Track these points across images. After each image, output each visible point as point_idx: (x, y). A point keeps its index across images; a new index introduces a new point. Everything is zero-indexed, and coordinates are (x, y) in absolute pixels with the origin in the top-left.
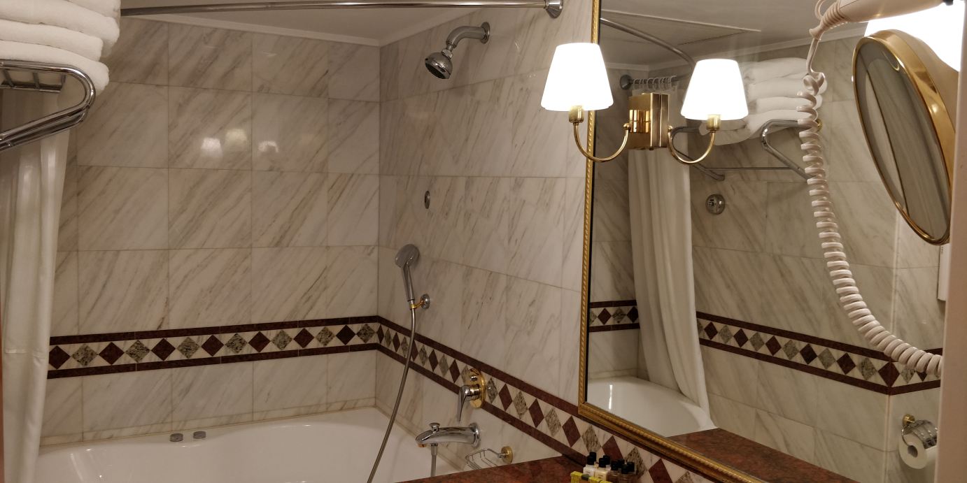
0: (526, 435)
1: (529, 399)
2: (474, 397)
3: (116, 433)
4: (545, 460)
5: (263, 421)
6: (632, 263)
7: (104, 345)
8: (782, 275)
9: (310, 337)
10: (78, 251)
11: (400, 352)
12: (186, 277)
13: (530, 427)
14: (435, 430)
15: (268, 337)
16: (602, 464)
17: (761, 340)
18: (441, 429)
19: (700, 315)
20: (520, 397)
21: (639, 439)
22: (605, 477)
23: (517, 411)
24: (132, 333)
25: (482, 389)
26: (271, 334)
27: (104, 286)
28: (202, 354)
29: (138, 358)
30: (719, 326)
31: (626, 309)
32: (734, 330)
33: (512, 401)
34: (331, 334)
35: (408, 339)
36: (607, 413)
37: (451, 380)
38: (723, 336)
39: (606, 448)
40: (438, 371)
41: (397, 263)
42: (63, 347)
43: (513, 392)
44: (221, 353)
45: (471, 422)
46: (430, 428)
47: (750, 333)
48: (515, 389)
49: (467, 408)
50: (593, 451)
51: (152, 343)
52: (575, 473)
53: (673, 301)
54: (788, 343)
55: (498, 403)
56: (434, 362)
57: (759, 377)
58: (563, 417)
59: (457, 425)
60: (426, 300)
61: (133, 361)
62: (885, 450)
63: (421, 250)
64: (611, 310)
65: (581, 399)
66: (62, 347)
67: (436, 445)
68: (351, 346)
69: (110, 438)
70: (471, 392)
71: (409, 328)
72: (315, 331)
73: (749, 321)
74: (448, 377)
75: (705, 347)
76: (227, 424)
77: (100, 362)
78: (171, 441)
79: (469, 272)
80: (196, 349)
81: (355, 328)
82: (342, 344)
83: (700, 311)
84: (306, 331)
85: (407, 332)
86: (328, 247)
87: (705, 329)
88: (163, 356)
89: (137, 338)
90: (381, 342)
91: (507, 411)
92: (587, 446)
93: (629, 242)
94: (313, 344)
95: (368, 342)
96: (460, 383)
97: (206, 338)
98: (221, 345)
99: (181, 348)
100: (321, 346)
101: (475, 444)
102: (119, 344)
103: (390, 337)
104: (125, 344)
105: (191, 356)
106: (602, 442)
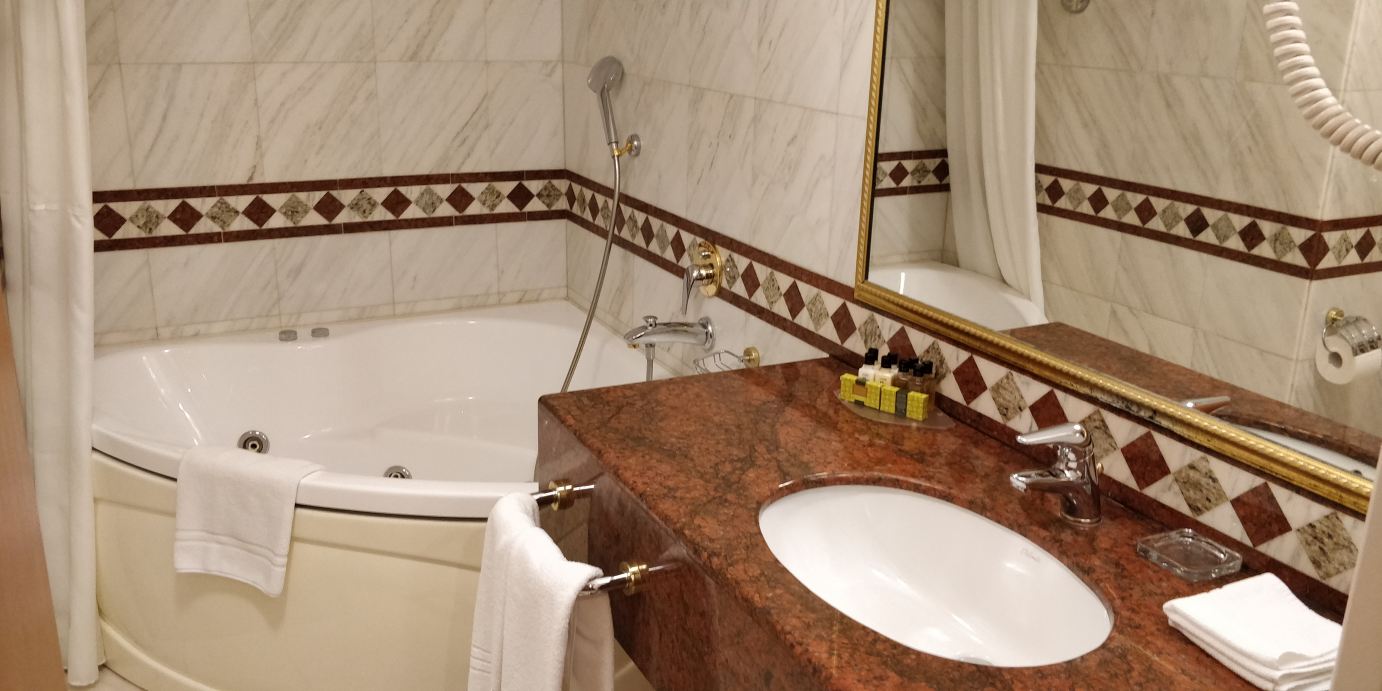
0: (779, 331)
1: (784, 281)
2: (705, 281)
3: (202, 328)
4: (806, 361)
5: (409, 315)
6: (944, 92)
7: (174, 204)
8: (1169, 105)
9: (469, 199)
10: (120, 64)
11: (600, 221)
12: (283, 104)
13: (785, 319)
14: (651, 325)
15: (408, 196)
16: (887, 363)
17: (1128, 204)
18: (660, 324)
19: (1040, 169)
20: (772, 279)
21: (942, 329)
22: (889, 381)
23: (767, 298)
24: (212, 188)
25: (716, 270)
26: (412, 192)
27: (164, 118)
28: (315, 219)
29: (224, 224)
30: (1066, 184)
31: (932, 164)
32: (1090, 189)
33: (759, 285)
34: (499, 195)
35: (610, 202)
36: (897, 295)
37: (674, 260)
38: (1071, 198)
39: (892, 342)
40: (654, 247)
41: (590, 86)
42: (115, 206)
43: (762, 271)
44: (342, 218)
45: (702, 316)
46: (644, 323)
47: (1111, 194)
48: (764, 267)
49: (696, 296)
50: (873, 347)
51: (242, 202)
52: (847, 377)
53: (1002, 147)
54: (1167, 208)
55: (739, 288)
56: (648, 233)
57: (1119, 257)
58: (832, 303)
59: (681, 319)
60: (636, 143)
61: (216, 228)
62: (1294, 357)
63: (626, 66)
64: (909, 165)
65: (860, 277)
66: (113, 206)
67: (652, 345)
68: (529, 213)
69: (196, 335)
70: (701, 275)
71: (611, 185)
72: (475, 189)
73: (1112, 175)
74: (669, 255)
75: (1044, 216)
76: (360, 319)
77: (169, 229)
78: (281, 340)
79: (698, 95)
80: (306, 212)
81: (534, 186)
82: (516, 210)
83: (1040, 162)
84: (463, 190)
85: (608, 192)
86: (487, 62)
87: (1046, 190)
88: (260, 221)
89: (219, 195)
90: (571, 208)
91: (753, 299)
92: (866, 342)
93: (942, 59)
94: (474, 209)
95: (554, 208)
96: (685, 262)
97: (319, 195)
98: (342, 207)
99: (284, 210)
100: (486, 211)
101: (708, 345)
102: (194, 202)
103: (584, 200)
104: (203, 203)
105: (299, 221)
106: (887, 335)
